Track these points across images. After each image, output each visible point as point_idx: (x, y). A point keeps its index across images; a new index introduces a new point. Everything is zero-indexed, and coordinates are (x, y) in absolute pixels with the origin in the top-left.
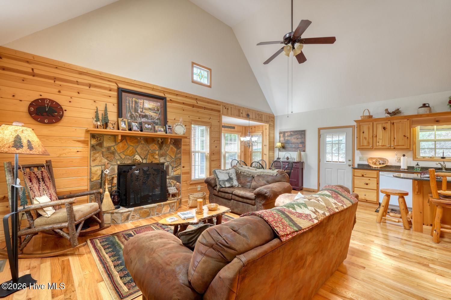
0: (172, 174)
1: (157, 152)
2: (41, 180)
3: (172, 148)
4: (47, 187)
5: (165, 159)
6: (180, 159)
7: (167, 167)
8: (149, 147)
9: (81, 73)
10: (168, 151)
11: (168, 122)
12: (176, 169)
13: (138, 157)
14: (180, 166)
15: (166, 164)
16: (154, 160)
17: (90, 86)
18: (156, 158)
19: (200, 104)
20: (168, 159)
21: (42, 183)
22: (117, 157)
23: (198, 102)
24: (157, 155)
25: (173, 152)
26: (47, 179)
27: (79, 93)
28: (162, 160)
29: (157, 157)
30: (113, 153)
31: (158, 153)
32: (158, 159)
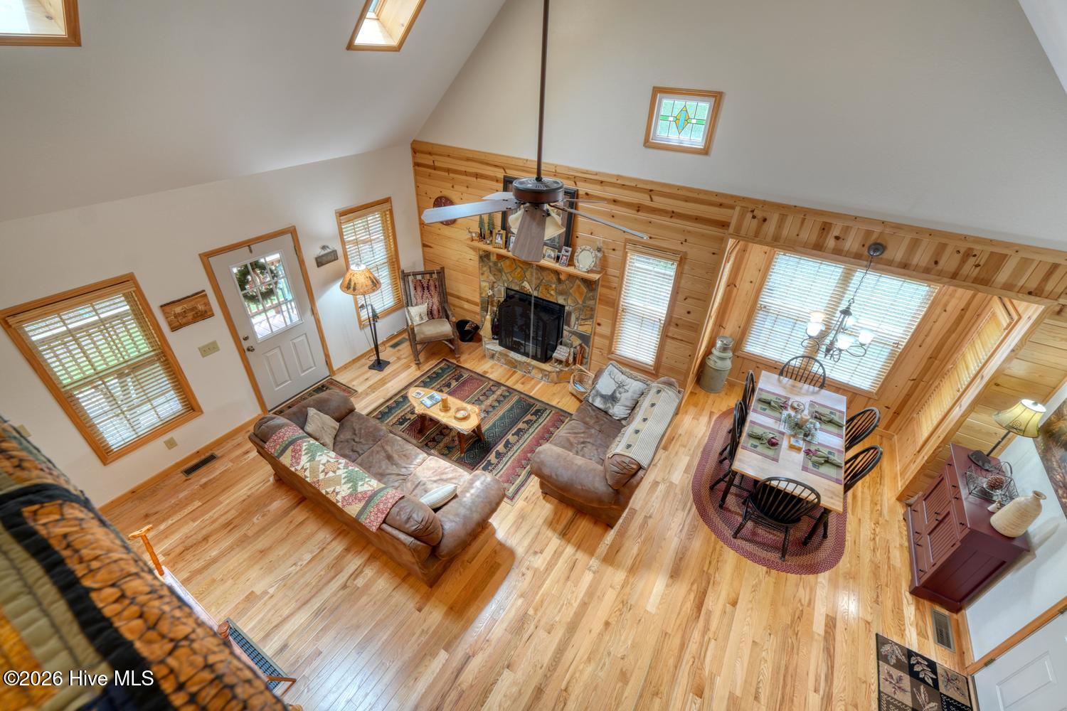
0: (575, 328)
1: (554, 286)
2: (426, 288)
3: (579, 286)
4: (431, 295)
5: (565, 299)
6: (592, 309)
7: (569, 314)
8: (542, 275)
9: (468, 159)
10: (573, 289)
11: (577, 237)
12: (582, 322)
13: (526, 284)
14: (591, 320)
15: (567, 308)
16: (548, 295)
17: (477, 176)
18: (551, 295)
19: (660, 202)
20: (570, 301)
21: (426, 291)
22: (505, 278)
23: (653, 197)
24: (553, 290)
25: (581, 294)
26: (432, 288)
27: (467, 187)
28: (561, 301)
29: (552, 292)
30: (500, 271)
31: (556, 288)
32: (555, 297)
